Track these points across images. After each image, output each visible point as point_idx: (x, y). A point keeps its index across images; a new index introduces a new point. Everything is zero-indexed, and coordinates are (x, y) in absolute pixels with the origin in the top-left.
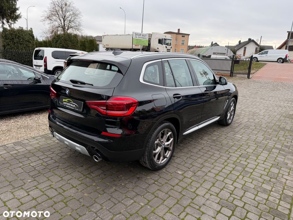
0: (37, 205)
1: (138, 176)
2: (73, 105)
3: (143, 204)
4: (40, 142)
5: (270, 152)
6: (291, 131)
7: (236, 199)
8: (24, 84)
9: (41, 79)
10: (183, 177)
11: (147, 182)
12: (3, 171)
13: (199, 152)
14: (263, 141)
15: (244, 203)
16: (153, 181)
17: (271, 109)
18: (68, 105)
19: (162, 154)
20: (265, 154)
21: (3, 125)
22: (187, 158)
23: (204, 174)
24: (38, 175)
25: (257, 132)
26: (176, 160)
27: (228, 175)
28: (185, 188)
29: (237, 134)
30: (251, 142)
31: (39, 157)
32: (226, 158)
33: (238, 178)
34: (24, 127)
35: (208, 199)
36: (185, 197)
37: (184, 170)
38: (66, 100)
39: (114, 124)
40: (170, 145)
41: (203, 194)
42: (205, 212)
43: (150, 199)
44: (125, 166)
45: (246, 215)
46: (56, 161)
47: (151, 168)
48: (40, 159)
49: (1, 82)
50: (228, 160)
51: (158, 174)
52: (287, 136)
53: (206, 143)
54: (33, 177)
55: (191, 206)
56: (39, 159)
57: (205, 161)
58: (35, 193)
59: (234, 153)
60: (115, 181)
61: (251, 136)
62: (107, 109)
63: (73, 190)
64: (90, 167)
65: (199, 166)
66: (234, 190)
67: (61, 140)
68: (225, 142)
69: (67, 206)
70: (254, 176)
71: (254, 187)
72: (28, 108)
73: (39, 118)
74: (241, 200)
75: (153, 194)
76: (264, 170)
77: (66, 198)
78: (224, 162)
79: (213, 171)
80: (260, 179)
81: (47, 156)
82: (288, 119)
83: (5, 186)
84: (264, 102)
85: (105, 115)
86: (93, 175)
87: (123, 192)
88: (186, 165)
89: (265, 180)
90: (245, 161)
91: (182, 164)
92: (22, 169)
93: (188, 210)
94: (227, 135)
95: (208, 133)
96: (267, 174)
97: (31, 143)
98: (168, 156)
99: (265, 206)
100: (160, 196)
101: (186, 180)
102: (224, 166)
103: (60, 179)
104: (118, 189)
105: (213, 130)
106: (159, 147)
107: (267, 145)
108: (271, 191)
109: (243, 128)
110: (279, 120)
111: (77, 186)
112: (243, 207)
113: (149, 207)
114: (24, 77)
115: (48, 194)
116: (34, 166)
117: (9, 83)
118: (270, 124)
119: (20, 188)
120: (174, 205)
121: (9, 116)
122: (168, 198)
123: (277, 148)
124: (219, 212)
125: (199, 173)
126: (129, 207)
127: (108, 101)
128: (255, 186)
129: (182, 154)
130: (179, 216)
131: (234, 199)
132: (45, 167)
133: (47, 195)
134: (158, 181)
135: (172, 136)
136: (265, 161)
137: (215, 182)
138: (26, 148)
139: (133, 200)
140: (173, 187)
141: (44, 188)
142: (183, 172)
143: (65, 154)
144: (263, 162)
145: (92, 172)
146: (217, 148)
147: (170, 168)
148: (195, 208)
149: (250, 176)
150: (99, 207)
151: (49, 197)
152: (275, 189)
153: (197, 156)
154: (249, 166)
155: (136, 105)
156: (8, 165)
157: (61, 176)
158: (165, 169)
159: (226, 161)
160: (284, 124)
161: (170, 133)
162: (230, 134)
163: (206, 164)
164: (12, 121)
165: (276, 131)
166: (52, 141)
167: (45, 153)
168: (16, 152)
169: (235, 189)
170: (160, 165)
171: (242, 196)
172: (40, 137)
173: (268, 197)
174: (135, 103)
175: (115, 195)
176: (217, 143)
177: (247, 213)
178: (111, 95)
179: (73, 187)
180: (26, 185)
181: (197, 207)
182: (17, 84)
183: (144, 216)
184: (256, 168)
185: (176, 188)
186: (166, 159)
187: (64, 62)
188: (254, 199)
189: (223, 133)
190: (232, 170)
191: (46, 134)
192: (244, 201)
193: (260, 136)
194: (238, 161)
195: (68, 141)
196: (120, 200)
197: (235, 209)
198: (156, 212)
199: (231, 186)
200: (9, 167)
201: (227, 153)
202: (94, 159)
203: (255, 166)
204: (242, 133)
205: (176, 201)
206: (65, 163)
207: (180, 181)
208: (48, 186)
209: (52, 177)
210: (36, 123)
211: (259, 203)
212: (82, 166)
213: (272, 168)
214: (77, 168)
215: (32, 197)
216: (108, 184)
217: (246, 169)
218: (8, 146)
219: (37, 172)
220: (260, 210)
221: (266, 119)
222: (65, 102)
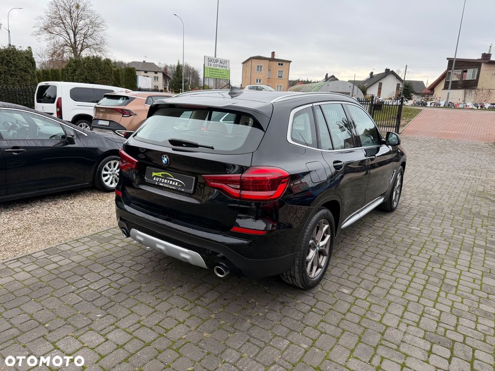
0: (128, 358)
1: (281, 300)
2: (174, 182)
3: (306, 346)
4: (91, 247)
5: (472, 252)
6: (491, 218)
7: (449, 329)
8: (47, 146)
9: (74, 138)
10: (354, 298)
11: (299, 309)
12: (45, 301)
13: (364, 257)
14: (454, 236)
15: (462, 336)
16: (309, 308)
17: (447, 183)
18: (164, 183)
19: (316, 263)
21: (12, 218)
22: (348, 267)
23: (385, 292)
24: (109, 305)
25: (441, 221)
26: (332, 271)
27: (422, 291)
28: (363, 317)
29: (410, 224)
30: (437, 237)
31: (101, 273)
32: (410, 265)
33: (438, 295)
34: (52, 222)
35: (405, 333)
36: (370, 331)
37: (350, 286)
38: (160, 174)
40: (324, 246)
41: (395, 325)
42: (409, 353)
43: (314, 337)
44: (254, 284)
45: (473, 356)
46: (131, 279)
47: (302, 285)
48: (103, 278)
49: (8, 143)
50: (413, 268)
51: (312, 295)
52: (487, 226)
53: (369, 241)
54: (103, 308)
55: (383, 345)
57: (377, 270)
58: (117, 336)
59: (418, 255)
60: (245, 309)
61: (433, 227)
62: (242, 189)
63: (182, 329)
64: (195, 288)
65: (372, 279)
66: (440, 316)
68: (398, 238)
69: (181, 356)
70: (462, 293)
71: (468, 309)
73: (74, 206)
74: (456, 331)
75: (315, 328)
76: (474, 282)
77: (174, 342)
78: (409, 272)
79: (396, 286)
80: (473, 297)
81: (113, 272)
82: (479, 199)
83: (60, 327)
84: (433, 171)
85: (237, 198)
86: (206, 301)
87: (266, 327)
88: (351, 278)
89: (480, 298)
90: (440, 268)
91: (345, 276)
92: (78, 295)
93: (381, 351)
94: (397, 227)
95: (366, 224)
96: (481, 289)
97: (76, 250)
98: (323, 265)
100: (328, 332)
101: (359, 303)
102: (411, 277)
103: (151, 310)
104: (257, 323)
105: (371, 220)
106: (312, 250)
107: (463, 242)
109: (416, 215)
110: (467, 201)
111: (185, 321)
112: (464, 342)
113: (317, 350)
114: (41, 134)
115: (140, 337)
116: (96, 290)
117: (22, 144)
118: (455, 208)
119: (87, 328)
120: (357, 344)
122: (343, 333)
123: (480, 246)
124: (430, 352)
125: (376, 291)
126: (286, 353)
127: (244, 175)
128: (469, 307)
129: (339, 261)
130: (370, 362)
131: (446, 330)
132: (117, 291)
133: (139, 339)
134: (316, 306)
135: (329, 231)
137: (406, 304)
138: (70, 258)
139: (287, 339)
140: (344, 314)
141: (129, 327)
142: (351, 290)
143: (143, 267)
144: (467, 269)
145: (202, 296)
146: (390, 249)
147: (329, 284)
148: (390, 348)
149: (456, 291)
150: (236, 355)
151: (144, 342)
153: (362, 263)
154: (449, 275)
155: (287, 180)
156: (50, 289)
157: (151, 305)
158: (319, 286)
159: (410, 270)
160: (475, 206)
161: (326, 226)
162: (401, 225)
163: (382, 276)
164: (26, 211)
165: (468, 218)
166: (112, 246)
167: (109, 267)
168: (55, 266)
169: (441, 314)
170: (313, 280)
171: (457, 325)
172: (88, 239)
174: (286, 177)
175: (255, 332)
176: (385, 240)
177: (473, 352)
178: (248, 165)
179: (180, 323)
180: (96, 323)
181: (395, 347)
182: (34, 145)
183: (316, 365)
184: (459, 279)
185: (349, 316)
186: (320, 270)
187: (95, 107)
188: (476, 329)
189: (388, 223)
190: (426, 284)
191: (97, 234)
192: (463, 333)
193: (447, 227)
194: (429, 269)
196: (267, 341)
197: (453, 346)
198: (331, 356)
199: (434, 310)
200: (54, 294)
201: (408, 255)
202: (216, 272)
203: (458, 276)
204: (418, 224)
205: (357, 339)
206: (150, 282)
207: (352, 305)
208: (136, 323)
209: (137, 308)
210: (70, 213)
211: (485, 335)
212: (181, 287)
213: (484, 278)
214: (173, 290)
215: (115, 343)
216: (237, 315)
217: (446, 281)
218: (36, 257)
219: (107, 300)
220: (491, 345)
221: (447, 199)
222: (156, 176)
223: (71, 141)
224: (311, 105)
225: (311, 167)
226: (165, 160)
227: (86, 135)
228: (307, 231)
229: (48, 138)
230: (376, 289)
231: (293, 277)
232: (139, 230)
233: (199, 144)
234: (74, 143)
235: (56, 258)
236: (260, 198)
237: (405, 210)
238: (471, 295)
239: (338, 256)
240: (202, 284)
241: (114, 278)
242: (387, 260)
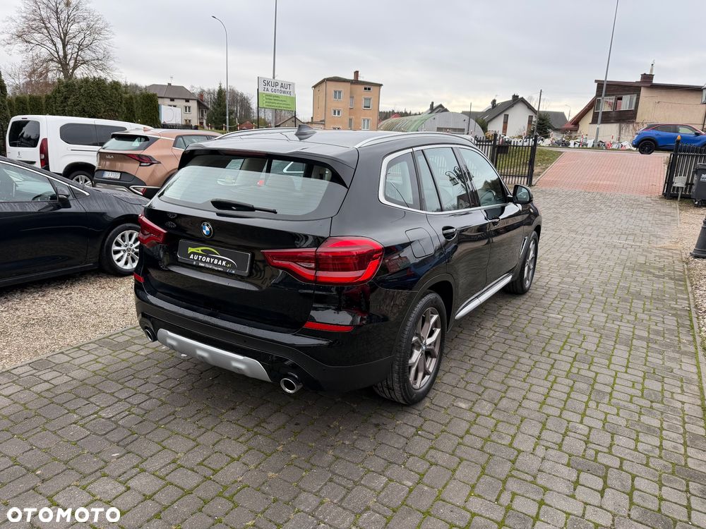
0: (161, 512)
1: (374, 421)
2: (220, 260)
3: (410, 484)
4: (99, 357)
5: (630, 346)
6: (655, 299)
7: (601, 452)
9: (69, 198)
10: (475, 415)
11: (399, 433)
12: (35, 437)
13: (487, 358)
14: (607, 325)
15: (618, 459)
16: (414, 430)
17: (598, 252)
18: (205, 262)
19: (421, 367)
20: (621, 353)
22: (465, 371)
23: (516, 404)
24: (130, 439)
25: (589, 306)
26: (445, 378)
27: (566, 402)
28: (486, 440)
29: (548, 311)
30: (585, 328)
31: (116, 394)
32: (548, 367)
33: (587, 406)
34: (40, 322)
35: (543, 459)
36: (495, 458)
37: (469, 398)
38: (199, 250)
40: (434, 344)
41: (530, 449)
42: (548, 486)
43: (421, 471)
44: (337, 400)
45: (633, 485)
46: (161, 400)
47: (404, 399)
48: (120, 400)
50: (553, 370)
51: (418, 412)
52: (650, 311)
53: (493, 335)
54: (120, 443)
55: (515, 477)
56: (117, 400)
57: (505, 375)
58: (142, 483)
59: (559, 353)
60: (325, 436)
61: (580, 314)
62: (317, 268)
63: (236, 468)
64: (253, 409)
65: (498, 387)
66: (589, 434)
68: (531, 331)
69: (236, 505)
70: (618, 401)
71: (625, 423)
73: (71, 298)
74: (610, 453)
75: (423, 457)
76: (633, 387)
77: (226, 487)
78: (547, 376)
79: (530, 395)
80: (632, 407)
81: (134, 392)
82: (640, 274)
83: (58, 474)
84: (579, 237)
85: (312, 282)
86: (270, 427)
87: (355, 460)
88: (470, 387)
89: (641, 407)
90: (589, 369)
91: (462, 384)
92: (83, 426)
93: (512, 485)
94: (531, 315)
95: (490, 312)
96: (642, 395)
97: (77, 362)
98: (431, 370)
99: (661, 461)
100: (440, 462)
101: (480, 420)
102: (551, 383)
103: (192, 444)
104: (342, 455)
105: (496, 306)
106: (415, 351)
107: (618, 333)
108: (662, 429)
109: (556, 297)
110: (623, 277)
111: (240, 457)
112: (621, 468)
113: (426, 488)
115: (177, 481)
116: (110, 418)
118: (609, 287)
119: (98, 474)
120: (479, 477)
122: (460, 463)
123: (641, 338)
124: (577, 483)
125: (504, 403)
126: (383, 494)
127: (320, 249)
128: (627, 420)
129: (453, 364)
130: (497, 500)
131: (597, 452)
132: (140, 419)
133: (176, 486)
134: (424, 427)
135: (439, 324)
136: (627, 367)
137: (545, 419)
138: (69, 374)
139: (384, 476)
140: (462, 438)
141: (160, 469)
142: (471, 404)
143: (177, 383)
144: (624, 369)
145: (264, 421)
146: (521, 345)
147: (440, 397)
148: (524, 480)
149: (610, 400)
150: (313, 500)
151: (183, 489)
152: (667, 423)
153: (485, 366)
154: (600, 379)
156: (39, 421)
157: (191, 436)
158: (427, 399)
159: (549, 373)
160: (635, 284)
161: (435, 317)
162: (536, 313)
163: (512, 382)
165: (626, 300)
166: (131, 354)
167: (127, 384)
168: (47, 386)
169: (590, 431)
170: (420, 390)
171: (611, 446)
172: (95, 346)
173: (661, 442)
175: (338, 468)
176: (515, 333)
177: (633, 481)
178: (326, 235)
180: (112, 466)
181: (529, 478)
183: (424, 509)
184: (614, 383)
185: (468, 439)
186: (427, 377)
187: (99, 152)
188: (636, 449)
189: (519, 310)
190: (570, 392)
191: (108, 337)
192: (619, 455)
193: (597, 313)
194: (574, 370)
196: (356, 480)
197: (607, 473)
198: (445, 495)
199: (581, 426)
200: (46, 426)
201: (546, 354)
202: (283, 387)
203: (613, 379)
204: (559, 309)
205: (480, 469)
206: (188, 404)
207: (472, 425)
208: (169, 464)
209: (170, 441)
210: (66, 309)
211: (648, 457)
212: (233, 409)
213: (646, 380)
214: (223, 414)
215: (140, 493)
216: (313, 444)
217: (597, 387)
218: (18, 373)
219: (127, 433)
220: (656, 470)
221: (597, 276)
222: (194, 253)
223: (65, 203)
224: (411, 150)
225: (412, 235)
226: (206, 230)
227: (87, 194)
228: (409, 324)
229: (30, 199)
230: (504, 401)
231: (391, 389)
232: (170, 331)
233: (255, 206)
234: (70, 207)
235: (48, 375)
236: (343, 281)
237: (541, 292)
238: (630, 405)
239: (452, 357)
240: (262, 404)
241: (135, 400)
242: (518, 361)
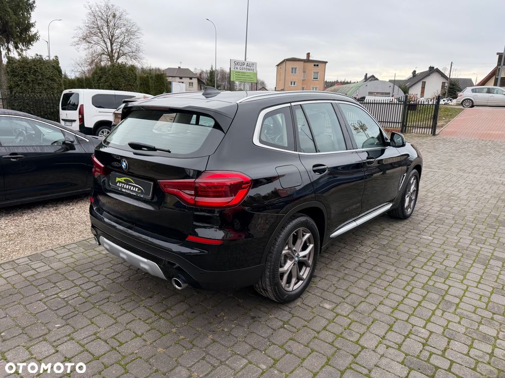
1: (252, 314)
2: (134, 188)
3: (264, 367)
4: (75, 253)
5: (486, 265)
7: (435, 354)
8: (46, 151)
9: (74, 143)
10: (335, 314)
11: (269, 325)
12: (10, 308)
13: (360, 269)
14: (471, 246)
15: (449, 361)
16: (281, 323)
17: (478, 187)
18: (126, 189)
19: (294, 273)
20: (478, 269)
21: (10, 224)
22: (338, 279)
23: (373, 308)
24: (71, 315)
25: (459, 230)
26: (320, 283)
27: (415, 309)
28: (338, 336)
29: (422, 233)
30: (450, 248)
31: (75, 281)
32: (409, 279)
33: (433, 314)
34: (47, 228)
35: (382, 356)
36: (341, 352)
37: (334, 301)
38: (122, 179)
39: (208, 221)
40: (307, 257)
41: (373, 347)
43: (276, 357)
44: (229, 296)
46: (103, 288)
47: (276, 299)
48: (76, 286)
49: (6, 150)
50: (412, 282)
51: (288, 310)
53: (370, 251)
54: (64, 318)
55: (352, 369)
56: (74, 285)
57: (371, 283)
58: (68, 348)
59: (422, 268)
60: (211, 323)
61: (448, 236)
62: (196, 195)
63: (138, 342)
64: (165, 299)
65: (361, 293)
66: (429, 338)
67: (111, 251)
68: (403, 249)
69: (126, 372)
70: (462, 311)
71: (464, 330)
72: (53, 193)
73: (73, 212)
74: (443, 356)
75: (282, 347)
76: (480, 300)
77: (124, 357)
78: (406, 286)
79: (387, 302)
80: (474, 317)
81: (87, 280)
83: (14, 337)
84: (466, 175)
85: (192, 205)
86: (172, 313)
87: (227, 344)
88: (338, 292)
89: (483, 317)
90: (444, 283)
91: (332, 289)
92: (45, 303)
94: (406, 236)
95: (372, 232)
96: (487, 307)
97: (59, 257)
98: (304, 277)
99: (488, 367)
100: (294, 351)
101: (339, 320)
102: (407, 293)
103: (113, 321)
104: (218, 340)
105: (379, 227)
106: (288, 261)
107: (479, 253)
108: (497, 338)
109: (432, 222)
110: (496, 207)
111: (143, 334)
112: (449, 370)
113: (276, 372)
114: (45, 140)
115: (91, 350)
116: (64, 298)
117: (20, 150)
118: (481, 216)
119: (41, 339)
120: (323, 367)
121: (20, 209)
122: (310, 353)
123: (498, 259)
125: (363, 307)
126: (240, 373)
127: (197, 180)
128: (467, 328)
131: (431, 354)
132: (84, 300)
133: (89, 352)
134: (290, 322)
135: (312, 240)
136: (479, 282)
137: (393, 322)
138: (50, 265)
139: (246, 359)
140: (318, 333)
141: (83, 339)
142: (334, 305)
143: (119, 275)
144: (475, 284)
145: (170, 309)
146: (391, 260)
147: (310, 299)
148: (360, 373)
149: (455, 310)
150: (184, 374)
151: (93, 355)
152: (503, 333)
153: (356, 275)
154: (452, 291)
155: (248, 186)
156: (19, 296)
157: (114, 316)
158: (300, 300)
159: (408, 284)
161: (308, 235)
162: (412, 235)
163: (374, 290)
165: (492, 227)
166: (97, 253)
167: (85, 274)
168: (33, 272)
169: (430, 335)
170: (291, 293)
171: (445, 349)
172: (75, 246)
173: (493, 350)
174: (247, 182)
175: (213, 350)
176: (389, 250)
178: (202, 169)
179: (137, 336)
180: (52, 334)
181: (365, 371)
182: (33, 152)
184: (464, 295)
185: (323, 335)
186: (301, 282)
187: (114, 113)
188: (468, 355)
189: (398, 232)
190: (422, 301)
191: (85, 240)
192: (451, 358)
193: (465, 237)
194: (431, 283)
195: (125, 253)
196: (223, 360)
197: (435, 373)
199: (423, 330)
200: (21, 301)
201: (410, 268)
202: (174, 284)
203: (463, 292)
204: (432, 232)
205: (325, 360)
206: (121, 291)
207: (330, 323)
208: (91, 335)
209: (98, 318)
210: (67, 219)
211: (477, 362)
212: (151, 297)
213: (493, 295)
214: (142, 301)
215: (63, 355)
216: (200, 329)
217: (447, 298)
218: (19, 263)
219: (72, 309)
220: (481, 374)
221: (472, 206)
222: (120, 182)
223: (71, 146)
224: (289, 105)
226: (124, 165)
227: (88, 141)
229: (50, 144)
230: (363, 305)
232: (106, 238)
233: (156, 147)
234: (75, 149)
235: (36, 265)
237: (421, 217)
238: (473, 315)
240: (173, 295)
241: (85, 287)
242: (384, 272)
